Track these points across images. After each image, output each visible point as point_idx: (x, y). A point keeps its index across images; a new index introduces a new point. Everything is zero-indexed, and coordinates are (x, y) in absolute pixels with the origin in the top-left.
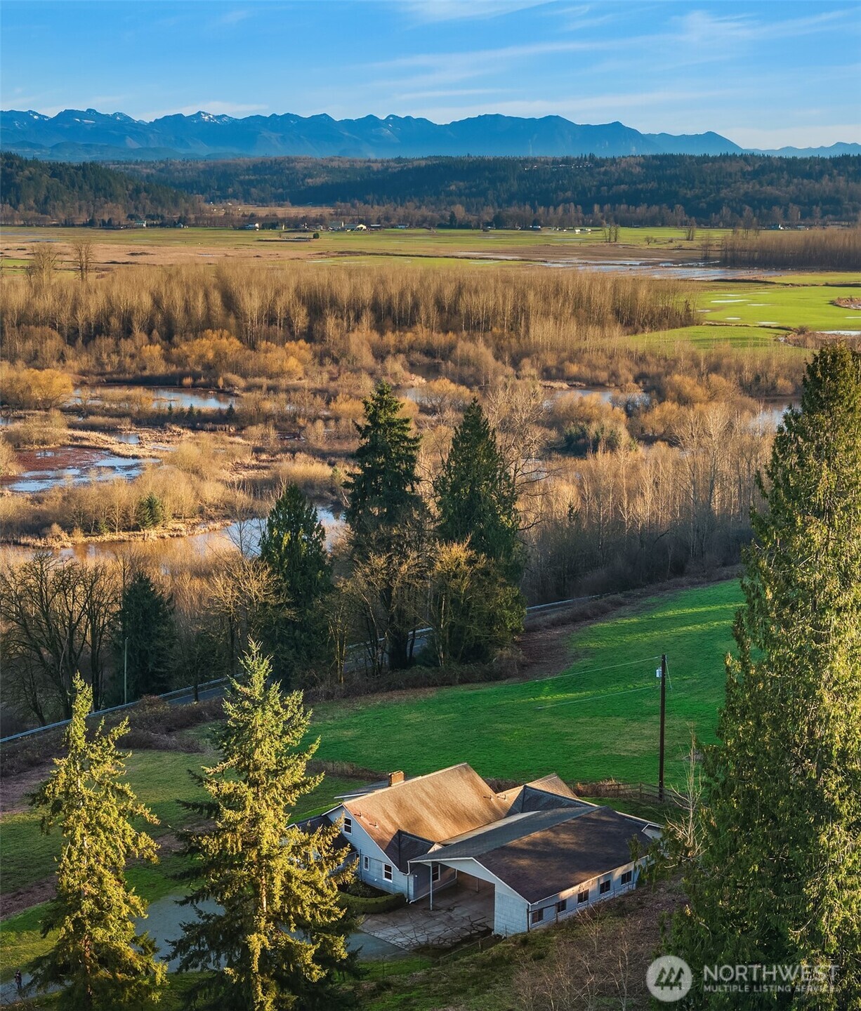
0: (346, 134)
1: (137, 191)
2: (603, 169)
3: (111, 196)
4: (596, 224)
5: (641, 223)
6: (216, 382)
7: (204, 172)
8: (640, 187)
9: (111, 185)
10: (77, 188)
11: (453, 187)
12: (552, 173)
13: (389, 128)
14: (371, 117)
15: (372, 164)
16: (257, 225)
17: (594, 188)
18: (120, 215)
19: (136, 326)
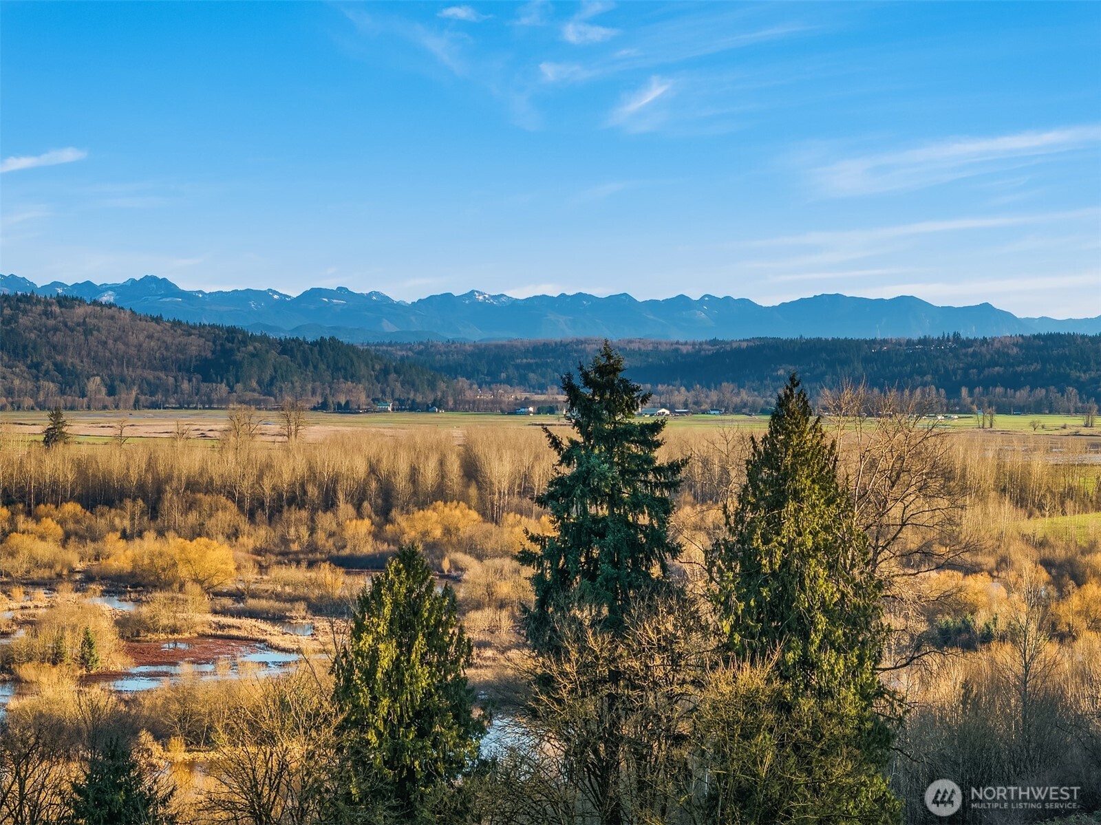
0: (652, 317)
1: (385, 372)
2: (971, 350)
3: (354, 377)
4: (966, 411)
5: (1021, 410)
6: (440, 565)
7: (472, 355)
8: (1019, 369)
9: (352, 364)
10: (311, 367)
11: (781, 372)
12: (907, 355)
13: (704, 311)
14: (682, 298)
15: (680, 347)
16: (531, 409)
17: (960, 371)
18: (361, 398)
19: (341, 496)
